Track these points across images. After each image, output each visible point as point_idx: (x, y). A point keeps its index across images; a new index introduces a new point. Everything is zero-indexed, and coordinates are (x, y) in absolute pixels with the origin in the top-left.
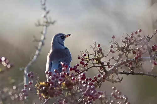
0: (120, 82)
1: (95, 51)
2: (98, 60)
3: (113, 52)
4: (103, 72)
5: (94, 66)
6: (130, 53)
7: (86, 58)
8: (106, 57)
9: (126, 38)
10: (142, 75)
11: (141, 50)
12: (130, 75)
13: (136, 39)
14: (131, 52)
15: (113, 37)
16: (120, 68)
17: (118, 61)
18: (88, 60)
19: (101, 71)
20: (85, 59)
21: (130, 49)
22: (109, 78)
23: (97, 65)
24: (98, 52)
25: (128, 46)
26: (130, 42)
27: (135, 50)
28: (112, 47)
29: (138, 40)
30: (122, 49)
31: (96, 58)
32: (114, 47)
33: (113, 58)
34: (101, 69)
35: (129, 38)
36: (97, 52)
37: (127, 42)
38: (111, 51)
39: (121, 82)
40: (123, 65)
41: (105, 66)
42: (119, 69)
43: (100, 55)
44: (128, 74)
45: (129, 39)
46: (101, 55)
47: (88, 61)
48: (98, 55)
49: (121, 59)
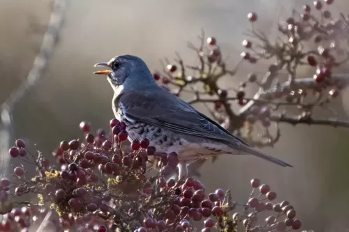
0: (271, 144)
1: (201, 59)
2: (211, 83)
3: (253, 61)
4: (223, 117)
5: (198, 100)
6: (302, 63)
7: (177, 78)
8: (232, 73)
9: (290, 21)
10: (336, 124)
11: (333, 53)
12: (299, 126)
13: (317, 23)
14: (305, 60)
15: (254, 18)
16: (274, 107)
17: (266, 86)
18: (181, 83)
19: (217, 114)
20: (174, 81)
21: (299, 52)
22: (239, 134)
23: (207, 97)
24: (211, 60)
25: (295, 43)
26: (300, 31)
27: (316, 57)
28: (249, 45)
29: (322, 26)
30: (280, 52)
31: (205, 76)
32: (253, 46)
33: (253, 79)
34: (217, 107)
35: (297, 20)
36: (206, 60)
37: (293, 30)
38: (247, 57)
39: (276, 145)
40: (283, 99)
41: (230, 102)
42: (271, 111)
43: (215, 69)
44: (294, 122)
45: (297, 24)
46: (219, 70)
47: (181, 87)
48: (210, 68)
49: (276, 81)
